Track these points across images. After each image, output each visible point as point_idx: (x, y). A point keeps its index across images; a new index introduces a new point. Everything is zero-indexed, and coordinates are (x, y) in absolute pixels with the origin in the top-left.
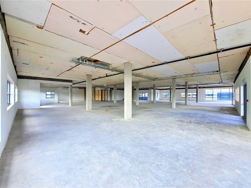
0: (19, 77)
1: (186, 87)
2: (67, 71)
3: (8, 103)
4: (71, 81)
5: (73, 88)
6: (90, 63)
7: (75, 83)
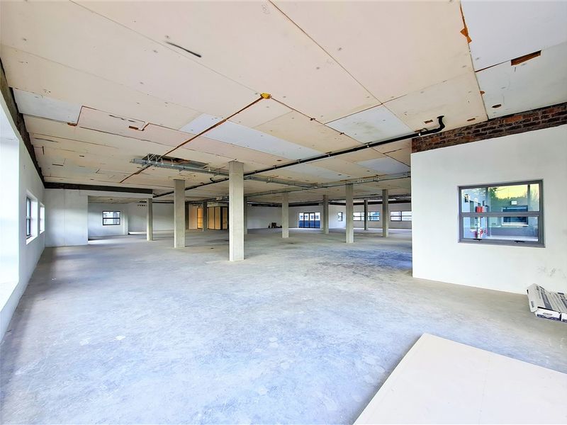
0: (49, 185)
1: (384, 200)
2: (135, 174)
3: (28, 234)
4: (149, 191)
5: (153, 204)
6: (167, 163)
7: (161, 193)
